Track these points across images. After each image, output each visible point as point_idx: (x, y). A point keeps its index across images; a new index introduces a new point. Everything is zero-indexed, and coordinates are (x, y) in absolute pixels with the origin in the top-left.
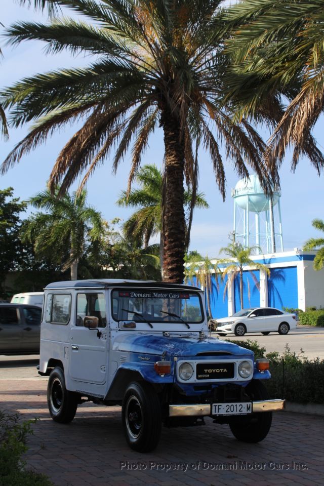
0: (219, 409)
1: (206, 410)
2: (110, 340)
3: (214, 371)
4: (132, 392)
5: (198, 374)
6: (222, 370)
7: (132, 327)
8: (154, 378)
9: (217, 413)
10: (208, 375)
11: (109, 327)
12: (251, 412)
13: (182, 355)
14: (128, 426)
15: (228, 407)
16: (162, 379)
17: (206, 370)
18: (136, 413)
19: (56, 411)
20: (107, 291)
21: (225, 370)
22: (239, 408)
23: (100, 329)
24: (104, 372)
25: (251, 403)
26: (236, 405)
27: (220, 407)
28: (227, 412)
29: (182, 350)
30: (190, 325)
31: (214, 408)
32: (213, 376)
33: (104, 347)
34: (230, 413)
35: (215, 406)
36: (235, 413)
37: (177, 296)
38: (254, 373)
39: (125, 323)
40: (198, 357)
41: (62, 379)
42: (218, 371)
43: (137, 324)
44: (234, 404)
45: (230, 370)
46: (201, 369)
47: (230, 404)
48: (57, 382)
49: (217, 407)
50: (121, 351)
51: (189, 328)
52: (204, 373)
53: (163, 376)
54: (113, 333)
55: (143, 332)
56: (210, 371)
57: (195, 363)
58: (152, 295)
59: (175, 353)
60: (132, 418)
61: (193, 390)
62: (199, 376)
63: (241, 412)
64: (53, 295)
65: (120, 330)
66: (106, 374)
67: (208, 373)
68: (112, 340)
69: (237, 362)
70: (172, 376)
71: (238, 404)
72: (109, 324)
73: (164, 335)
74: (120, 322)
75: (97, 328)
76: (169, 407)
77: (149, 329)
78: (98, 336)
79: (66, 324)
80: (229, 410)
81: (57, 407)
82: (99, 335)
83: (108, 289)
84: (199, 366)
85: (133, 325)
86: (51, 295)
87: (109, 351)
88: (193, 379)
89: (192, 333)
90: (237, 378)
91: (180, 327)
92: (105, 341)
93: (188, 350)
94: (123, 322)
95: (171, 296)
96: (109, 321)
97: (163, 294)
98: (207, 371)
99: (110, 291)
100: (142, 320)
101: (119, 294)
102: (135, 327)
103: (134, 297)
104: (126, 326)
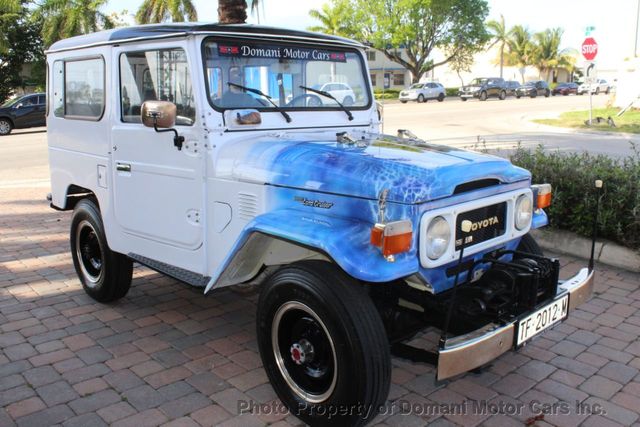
0: (528, 328)
2: (206, 153)
3: (480, 225)
5: (457, 237)
6: (491, 219)
7: (253, 123)
9: (524, 339)
11: (204, 124)
12: (565, 314)
15: (539, 318)
16: (392, 269)
18: (308, 344)
19: (92, 281)
20: (191, 41)
21: (496, 220)
22: (553, 313)
23: (181, 130)
24: (197, 224)
25: (566, 296)
26: (549, 309)
27: (528, 324)
28: (537, 328)
30: (353, 113)
31: (520, 328)
33: (192, 170)
34: (541, 329)
35: (523, 324)
36: (547, 325)
37: (326, 57)
39: (238, 114)
40: (457, 198)
41: (97, 222)
42: (485, 223)
43: (264, 116)
45: (501, 217)
47: (542, 311)
48: (87, 229)
49: (525, 326)
50: (240, 180)
51: (351, 118)
53: (390, 259)
54: (213, 138)
56: (475, 227)
57: (452, 212)
58: (283, 53)
59: (417, 195)
60: (302, 357)
61: (446, 278)
62: (458, 243)
63: (554, 321)
64: (65, 63)
65: (227, 131)
66: (201, 228)
67: (471, 233)
68: (213, 153)
69: (511, 197)
72: (203, 117)
73: (340, 142)
74: (226, 112)
75: (175, 127)
76: (438, 356)
78: (176, 144)
79: (98, 118)
80: (540, 325)
82: (179, 141)
83: (194, 36)
85: (255, 119)
86: (61, 63)
87: (205, 179)
88: (450, 256)
92: (195, 155)
94: (235, 113)
95: (316, 55)
96: (203, 111)
97: (301, 51)
98: (471, 229)
99: (199, 41)
101: (219, 49)
102: (259, 122)
103: (250, 56)
104: (240, 121)
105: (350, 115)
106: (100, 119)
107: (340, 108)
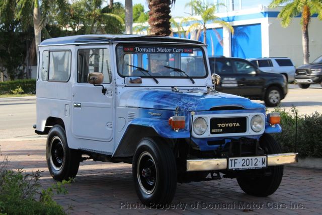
0: (235, 163)
1: (223, 164)
2: (116, 96)
3: (227, 125)
4: (144, 148)
5: (212, 128)
6: (234, 124)
7: (138, 83)
8: (169, 133)
9: (233, 167)
10: (222, 130)
11: (115, 83)
12: (265, 166)
13: (196, 110)
14: (140, 182)
15: (244, 161)
16: (177, 134)
17: (219, 125)
18: (149, 169)
19: (57, 170)
20: (111, 46)
21: (238, 125)
22: (254, 162)
23: (105, 86)
24: (111, 129)
25: (265, 157)
26: (252, 159)
27: (236, 161)
28: (243, 166)
29: (196, 105)
30: (194, 80)
31: (230, 162)
32: (226, 130)
33: (109, 104)
34: (246, 167)
35: (232, 160)
36: (250, 167)
37: (181, 51)
38: (267, 127)
39: (131, 79)
40: (212, 112)
41: (63, 137)
42: (231, 125)
43: (143, 80)
44: (250, 158)
45: (242, 124)
46: (214, 123)
47: (246, 158)
48: (57, 141)
49: (233, 161)
50: (129, 107)
51: (193, 83)
52: (217, 127)
53: (177, 131)
54: (119, 89)
55: (150, 88)
56: (223, 125)
57: (209, 117)
58: (156, 50)
59: (189, 108)
60: (146, 174)
61: (207, 145)
62: (214, 131)
63: (256, 166)
64: (50, 52)
65: (126, 86)
66: (112, 131)
67: (221, 128)
68: (118, 96)
69: (249, 115)
70: (187, 131)
71: (254, 158)
72: (115, 80)
73: (173, 90)
74: (126, 78)
75: (103, 84)
76: (186, 162)
77: (155, 84)
78: (103, 92)
80: (245, 164)
81: (57, 165)
82: (104, 91)
83: (113, 43)
84: (212, 120)
85: (139, 81)
86: (48, 52)
87: (115, 107)
88: (207, 134)
89: (198, 88)
90: (249, 133)
91: (186, 82)
92: (111, 97)
93: (201, 105)
94: (129, 78)
95: (175, 50)
96: (115, 77)
97: (167, 49)
98: (221, 126)
99: (114, 46)
100: (148, 75)
101: (124, 49)
102: (141, 82)
103: (139, 52)
104: (132, 82)
105: (192, 81)
106: (67, 82)
107: (187, 77)
